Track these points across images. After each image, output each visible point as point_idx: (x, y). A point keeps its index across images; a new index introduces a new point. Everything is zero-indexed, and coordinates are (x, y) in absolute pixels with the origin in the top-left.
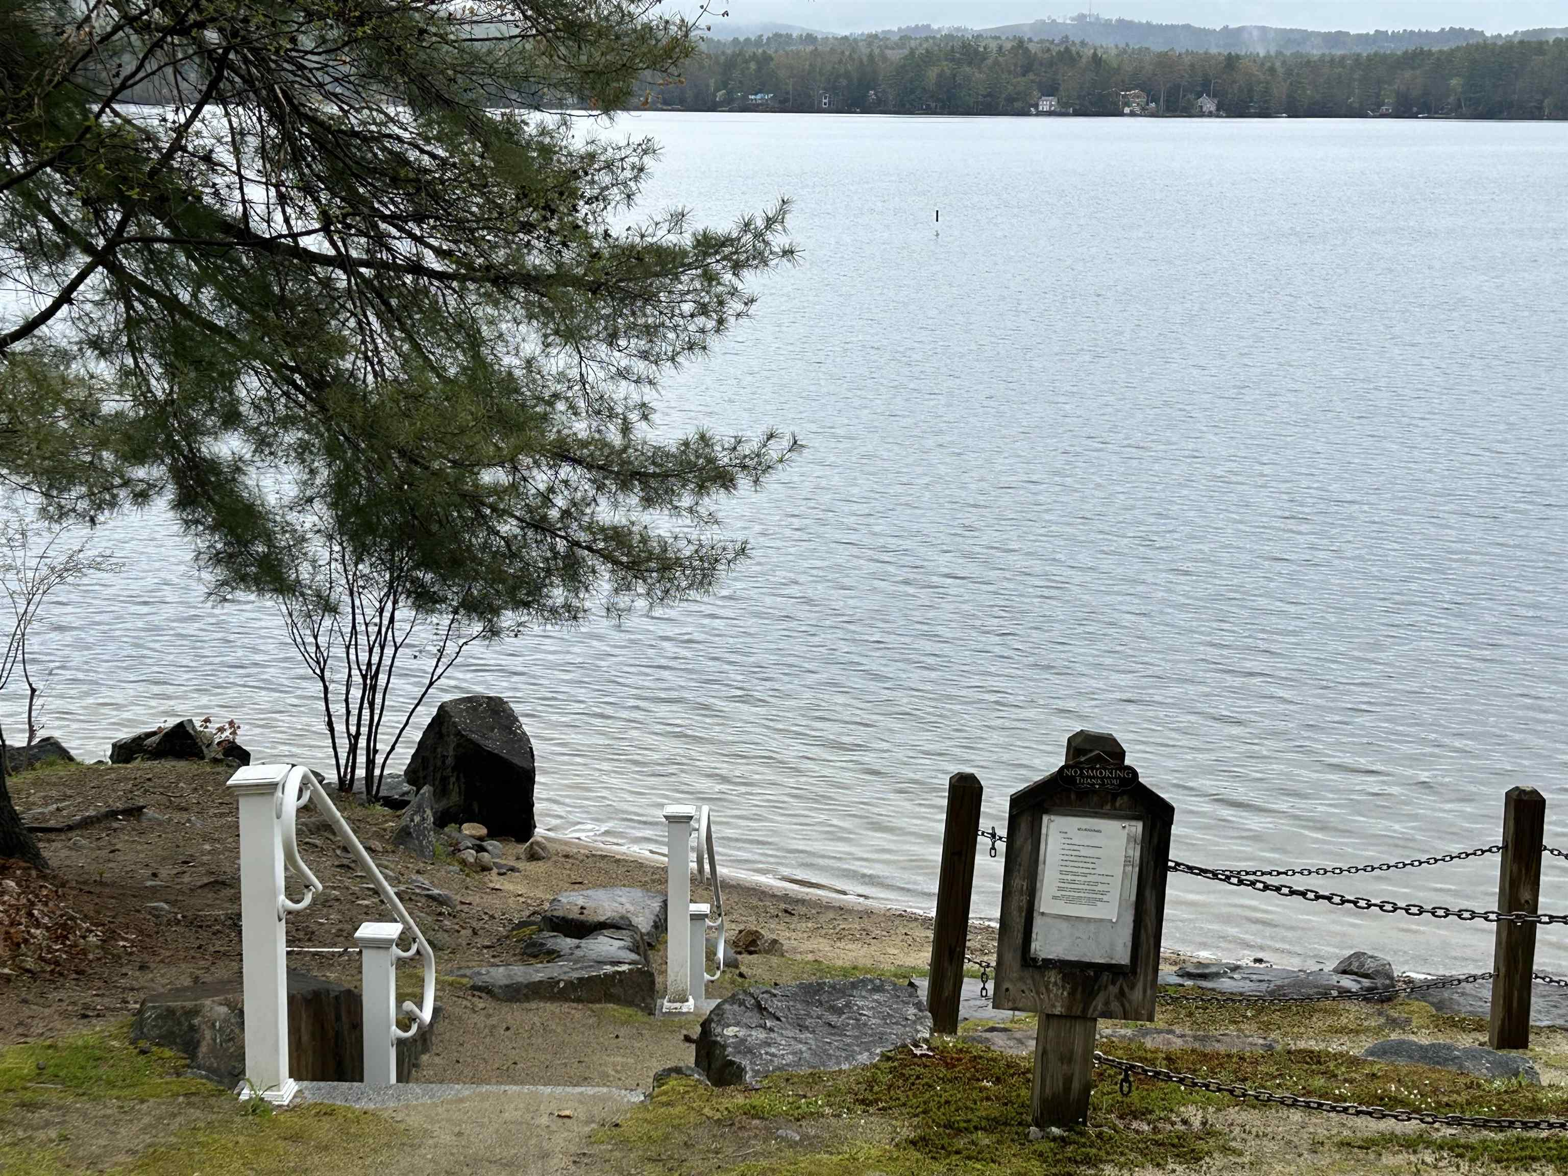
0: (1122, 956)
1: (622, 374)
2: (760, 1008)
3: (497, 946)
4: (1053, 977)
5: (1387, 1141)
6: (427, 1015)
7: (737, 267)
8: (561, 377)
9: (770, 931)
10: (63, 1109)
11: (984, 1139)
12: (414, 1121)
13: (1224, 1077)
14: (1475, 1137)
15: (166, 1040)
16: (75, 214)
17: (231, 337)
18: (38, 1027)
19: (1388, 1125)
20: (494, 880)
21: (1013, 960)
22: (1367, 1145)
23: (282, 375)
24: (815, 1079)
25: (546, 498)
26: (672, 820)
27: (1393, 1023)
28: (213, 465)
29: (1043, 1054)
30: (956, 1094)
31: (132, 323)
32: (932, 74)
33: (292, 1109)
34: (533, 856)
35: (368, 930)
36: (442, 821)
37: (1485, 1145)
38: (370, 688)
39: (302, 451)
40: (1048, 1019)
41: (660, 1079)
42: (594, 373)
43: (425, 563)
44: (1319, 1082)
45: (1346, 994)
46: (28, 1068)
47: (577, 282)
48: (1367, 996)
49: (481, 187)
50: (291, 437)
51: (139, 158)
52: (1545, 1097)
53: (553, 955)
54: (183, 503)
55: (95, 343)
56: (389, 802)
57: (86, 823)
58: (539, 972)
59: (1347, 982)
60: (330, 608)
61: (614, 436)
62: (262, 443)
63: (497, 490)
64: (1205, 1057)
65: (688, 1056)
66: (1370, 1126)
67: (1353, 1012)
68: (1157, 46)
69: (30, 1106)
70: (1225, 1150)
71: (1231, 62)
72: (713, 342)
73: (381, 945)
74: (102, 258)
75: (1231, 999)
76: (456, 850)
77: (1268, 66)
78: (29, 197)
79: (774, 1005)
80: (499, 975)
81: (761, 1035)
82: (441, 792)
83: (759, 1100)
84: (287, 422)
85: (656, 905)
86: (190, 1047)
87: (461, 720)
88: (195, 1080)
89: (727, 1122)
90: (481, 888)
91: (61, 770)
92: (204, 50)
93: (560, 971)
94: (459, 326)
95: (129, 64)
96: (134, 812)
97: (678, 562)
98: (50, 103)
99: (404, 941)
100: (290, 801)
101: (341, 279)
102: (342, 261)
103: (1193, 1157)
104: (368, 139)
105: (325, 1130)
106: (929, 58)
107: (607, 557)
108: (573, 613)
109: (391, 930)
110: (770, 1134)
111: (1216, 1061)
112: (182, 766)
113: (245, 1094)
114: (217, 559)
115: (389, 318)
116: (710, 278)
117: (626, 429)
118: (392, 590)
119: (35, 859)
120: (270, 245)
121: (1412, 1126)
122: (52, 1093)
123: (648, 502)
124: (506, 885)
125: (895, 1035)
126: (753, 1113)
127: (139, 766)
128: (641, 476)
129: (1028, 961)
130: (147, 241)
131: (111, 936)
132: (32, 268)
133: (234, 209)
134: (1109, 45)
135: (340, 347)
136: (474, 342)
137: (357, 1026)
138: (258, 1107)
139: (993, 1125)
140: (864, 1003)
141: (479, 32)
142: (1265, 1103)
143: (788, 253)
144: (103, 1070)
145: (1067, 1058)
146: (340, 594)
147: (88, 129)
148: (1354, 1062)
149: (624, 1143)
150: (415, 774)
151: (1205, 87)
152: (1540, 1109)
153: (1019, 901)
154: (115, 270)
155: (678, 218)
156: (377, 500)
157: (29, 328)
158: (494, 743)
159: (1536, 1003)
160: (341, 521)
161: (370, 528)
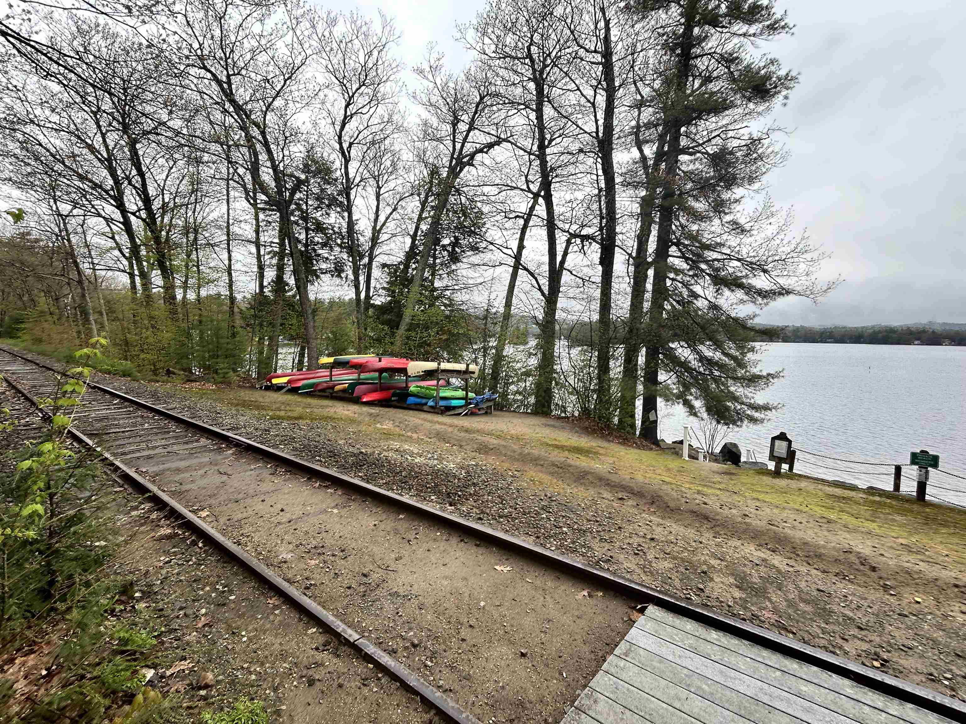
0: (785, 457)
7: (773, 378)
23: (698, 389)
31: (678, 381)
42: (747, 392)
43: (718, 416)
54: (683, 404)
61: (751, 402)
72: (767, 389)
74: (675, 373)
78: (667, 365)
82: (725, 456)
84: (699, 395)
91: (665, 444)
94: (726, 384)
97: (758, 420)
128: (756, 408)
129: (773, 456)
130: (682, 371)
132: (666, 373)
136: (728, 387)
150: (721, 453)
156: (712, 407)
157: (665, 381)
158: (734, 450)
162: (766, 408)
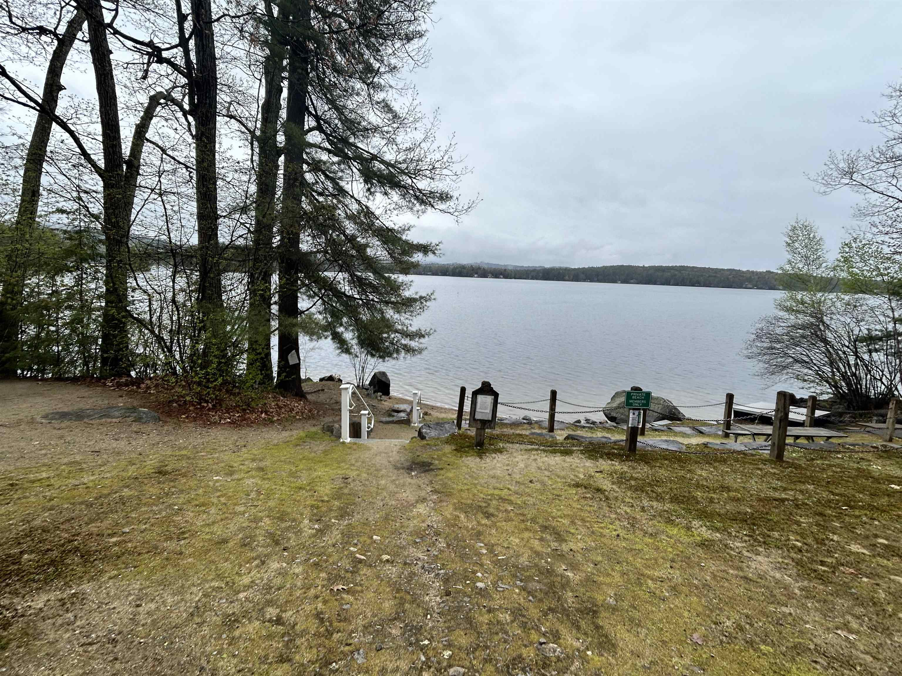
0: (490, 419)
1: (407, 318)
2: (429, 426)
3: (384, 414)
4: (479, 422)
5: (532, 449)
6: (372, 426)
7: (426, 301)
8: (397, 319)
9: (430, 412)
10: (310, 443)
11: (467, 449)
12: (370, 445)
13: (506, 438)
14: (547, 449)
15: (328, 431)
16: (317, 291)
17: (342, 311)
18: (306, 428)
19: (533, 447)
20: (383, 402)
21: (472, 419)
22: (529, 450)
23: (350, 318)
24: (438, 439)
25: (393, 339)
26: (414, 394)
27: (532, 428)
28: (338, 333)
29: (477, 434)
30: (462, 442)
31: (325, 309)
32: (457, 270)
33: (349, 443)
34: (390, 398)
35: (363, 412)
36: (374, 393)
37: (549, 450)
38: (363, 371)
39: (353, 330)
40: (477, 429)
41: (412, 438)
42: (402, 318)
43: (373, 349)
44: (521, 439)
45: (524, 423)
46: (304, 435)
47: (400, 303)
48: (528, 423)
49: (384, 287)
50: (351, 328)
51: (328, 282)
52: (558, 442)
53: (393, 416)
54: (332, 339)
55: (319, 312)
56: (366, 389)
57: (315, 392)
58: (391, 419)
59: (525, 421)
60: (357, 356)
61: (405, 329)
62: (346, 329)
63: (385, 338)
64: (503, 435)
65: (416, 434)
66: (530, 447)
67: (526, 426)
68: (494, 267)
69: (305, 442)
70: (506, 451)
71: (505, 270)
72: (422, 313)
73: (365, 415)
74: (321, 298)
75: (506, 424)
76: (377, 397)
77: (511, 271)
78: (309, 288)
79: (432, 426)
80: (384, 419)
81: (429, 431)
82: (374, 387)
83: (429, 442)
84: (351, 325)
85: (410, 407)
86: (332, 432)
87: (378, 376)
88: (333, 438)
89: (423, 446)
90: (381, 404)
91: (310, 383)
92: (339, 264)
93: (395, 419)
94: (380, 310)
95: (326, 266)
96: (323, 390)
97: (416, 350)
98: (313, 272)
99: (369, 414)
100: (350, 391)
101: (361, 302)
102: (361, 299)
103: (501, 452)
104: (365, 279)
105: (355, 447)
106: (457, 268)
107: (403, 349)
108: (397, 359)
109: (366, 412)
110: (430, 448)
111: (505, 436)
112: (331, 382)
113: (341, 440)
114: (339, 348)
115: (368, 309)
116: (422, 303)
117: (407, 328)
118: (367, 354)
119: (306, 398)
120: (349, 296)
121: (537, 447)
122: (308, 440)
123: (410, 340)
124: (385, 403)
125: (452, 431)
126: (428, 444)
127: (324, 382)
128: (410, 336)
129: (475, 420)
130: (328, 295)
131: (318, 412)
132: (309, 299)
133: (343, 290)
134: (486, 267)
135: (360, 313)
136: (383, 313)
137: (360, 428)
138: (344, 443)
139: (468, 447)
140: (447, 426)
141: (385, 262)
142: (513, 443)
143: (434, 299)
144: (317, 436)
145: (481, 436)
146: (358, 354)
147: (319, 276)
148: (527, 436)
149: (406, 450)
150: (370, 384)
151: (501, 274)
152: (557, 444)
153: (473, 409)
154: (323, 300)
155: (417, 293)
156: (365, 339)
157: (308, 310)
158: (383, 379)
159: (555, 424)
160: (359, 342)
161: (364, 343)
162: (419, 335)
